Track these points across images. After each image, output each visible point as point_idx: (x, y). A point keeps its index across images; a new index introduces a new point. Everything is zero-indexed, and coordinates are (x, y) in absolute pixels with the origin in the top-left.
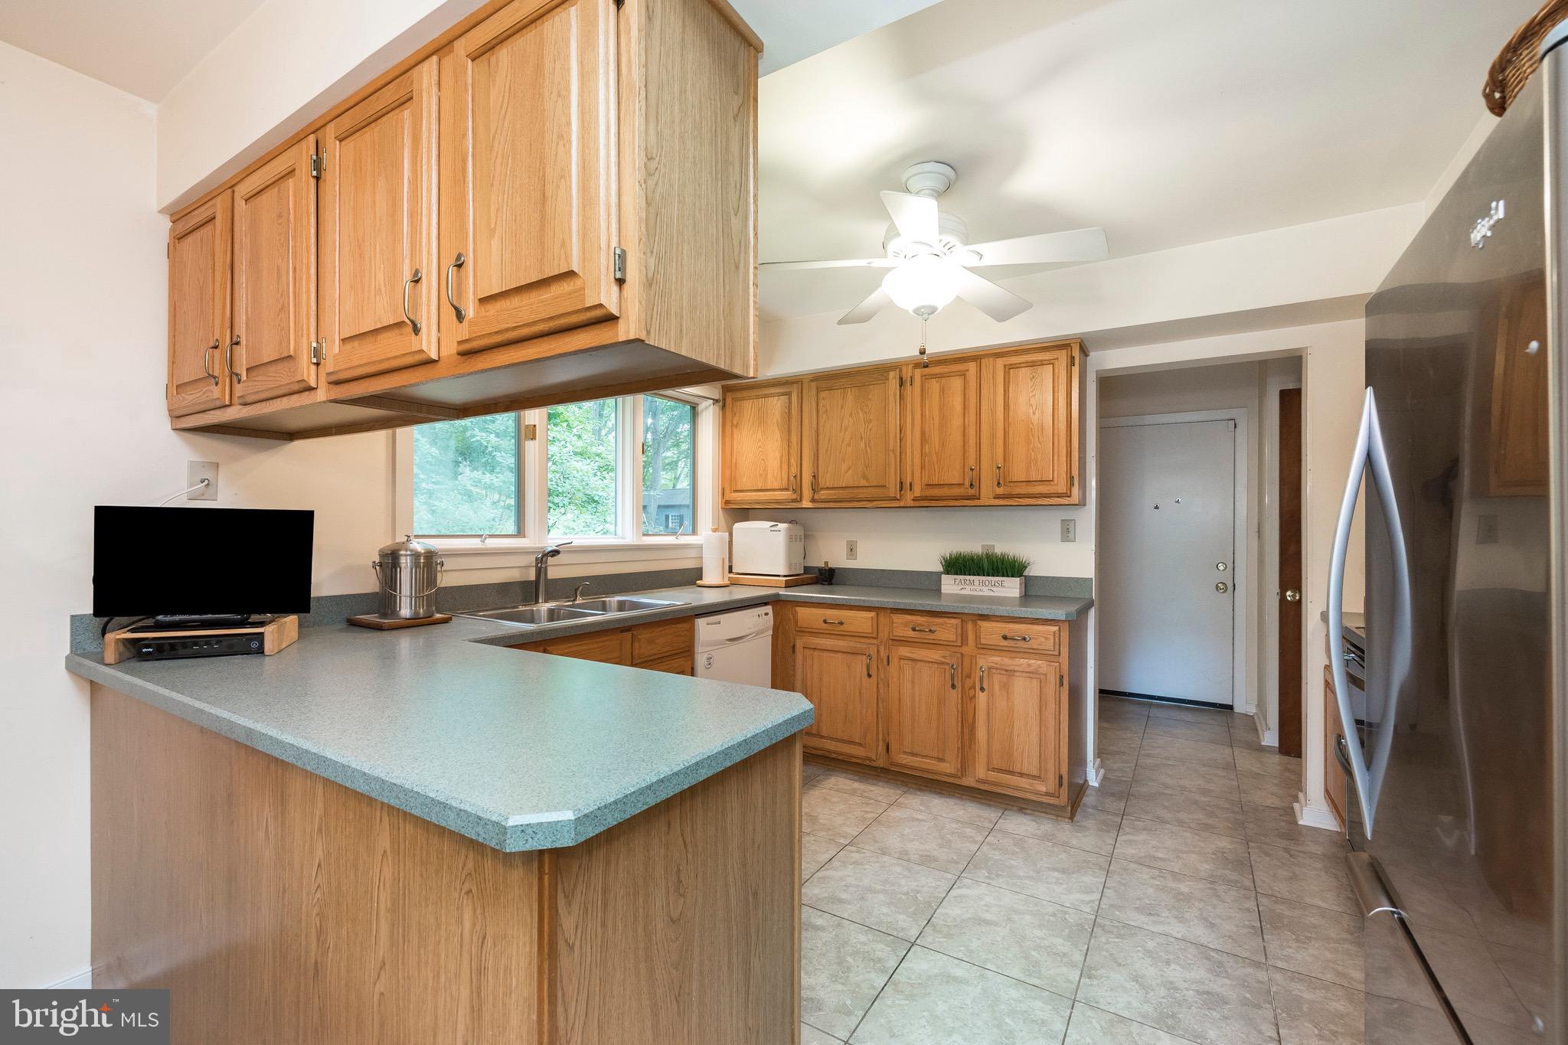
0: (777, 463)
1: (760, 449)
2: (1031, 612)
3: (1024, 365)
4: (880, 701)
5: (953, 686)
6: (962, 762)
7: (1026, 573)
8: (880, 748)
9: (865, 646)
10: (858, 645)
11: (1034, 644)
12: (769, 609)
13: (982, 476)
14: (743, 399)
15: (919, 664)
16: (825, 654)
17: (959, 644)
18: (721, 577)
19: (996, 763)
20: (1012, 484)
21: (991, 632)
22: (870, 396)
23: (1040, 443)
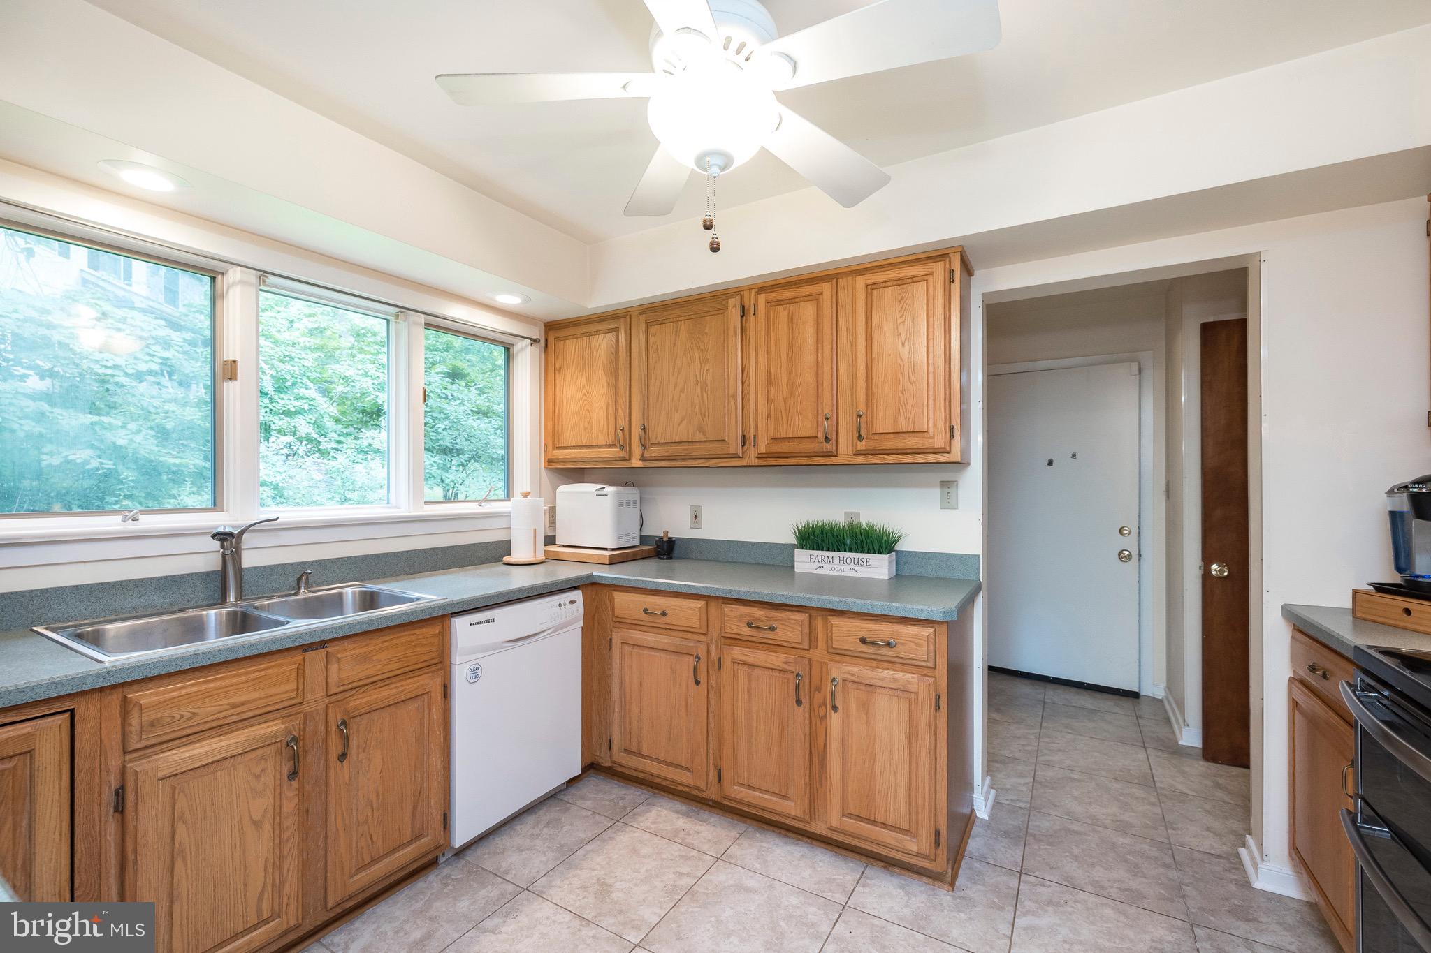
0: (602, 414)
1: (585, 398)
2: (897, 608)
3: (891, 283)
4: (711, 715)
5: (799, 702)
6: (810, 801)
7: (898, 547)
8: (711, 774)
9: (692, 644)
10: (685, 643)
11: (900, 651)
12: (578, 595)
13: (839, 427)
14: (565, 338)
15: (757, 671)
16: (646, 652)
17: (807, 647)
18: (532, 554)
19: (852, 808)
20: (876, 437)
21: (846, 632)
22: (707, 330)
23: (911, 383)
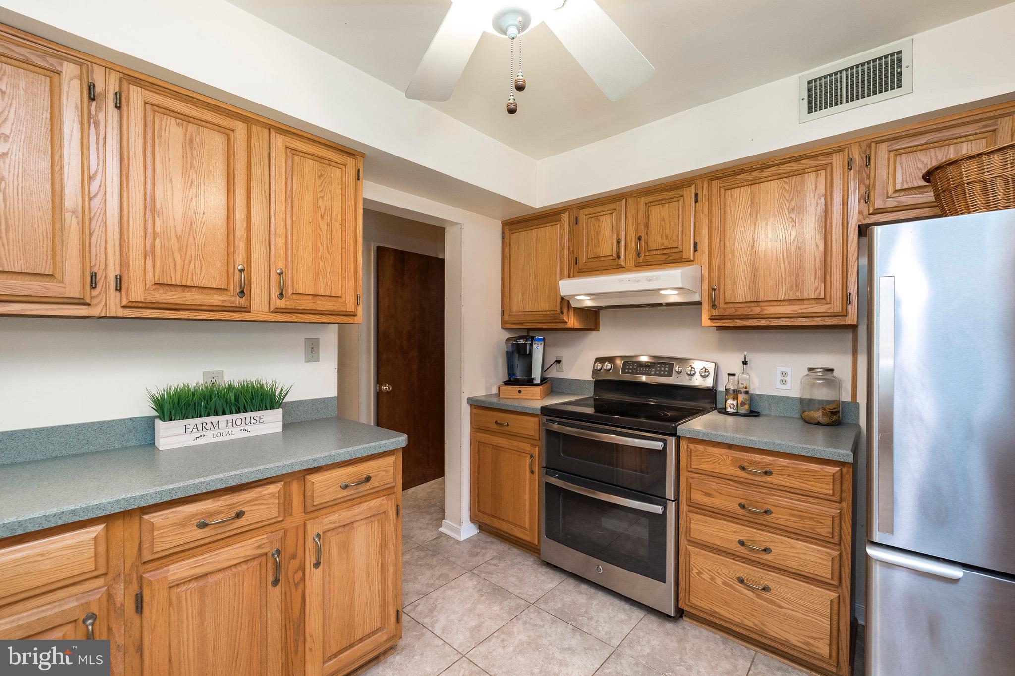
2: (374, 447)
3: (311, 157)
5: (276, 582)
11: (374, 482)
13: (253, 282)
17: (281, 518)
23: (329, 253)
